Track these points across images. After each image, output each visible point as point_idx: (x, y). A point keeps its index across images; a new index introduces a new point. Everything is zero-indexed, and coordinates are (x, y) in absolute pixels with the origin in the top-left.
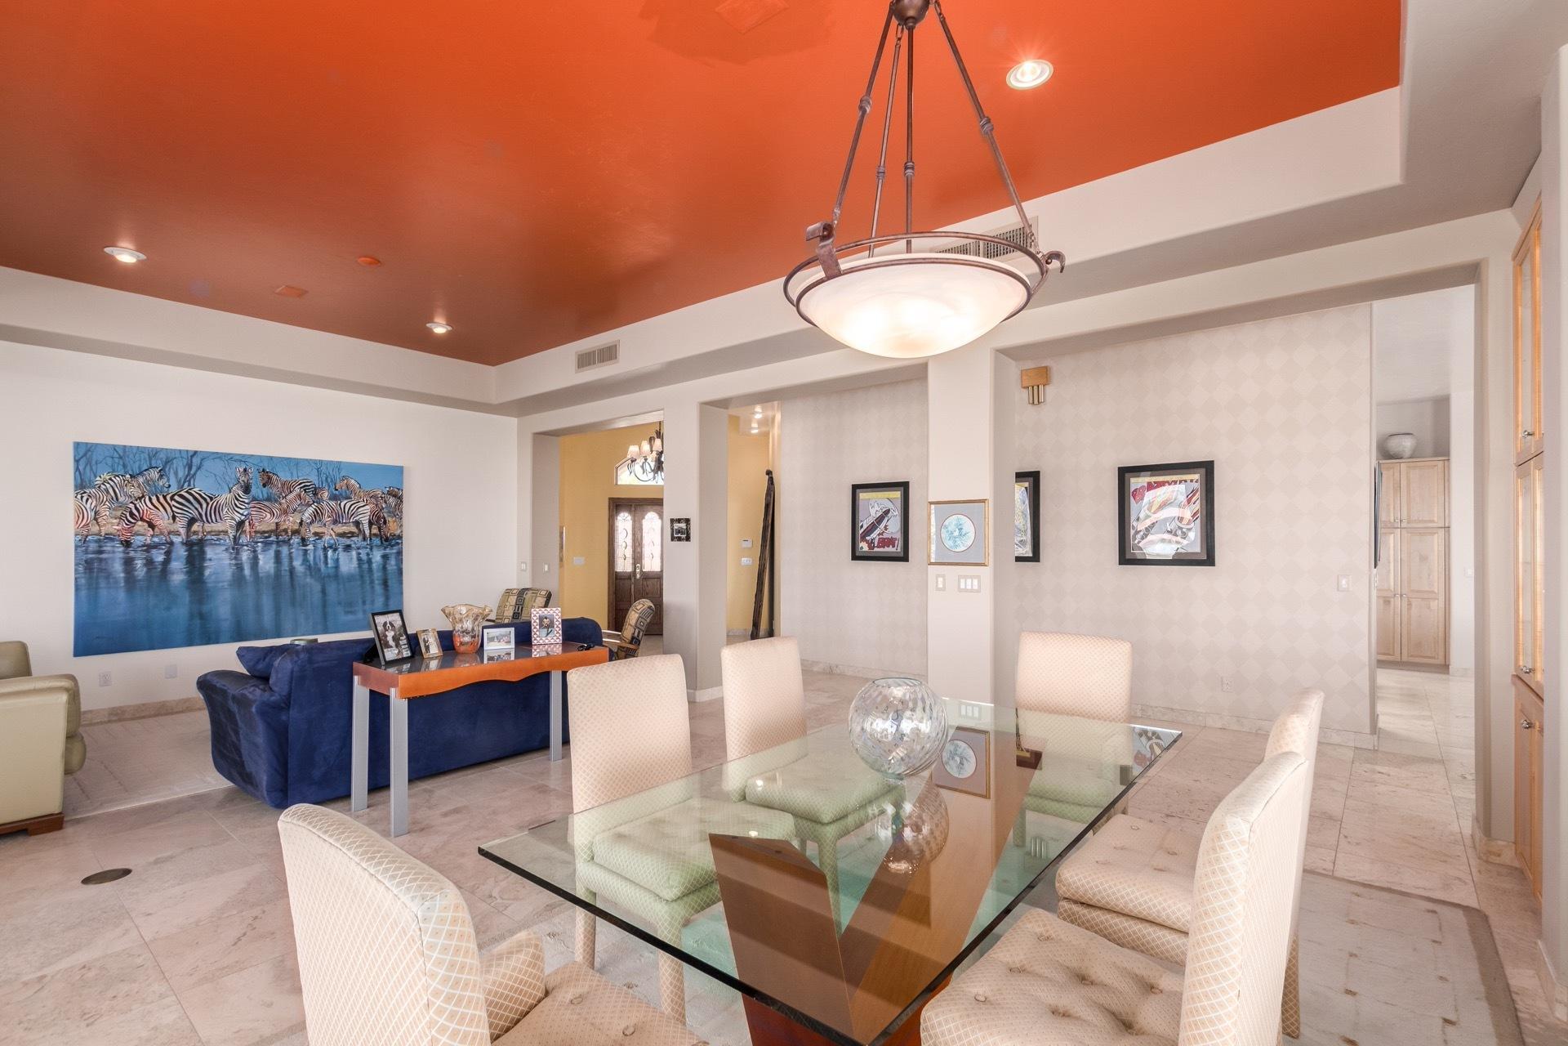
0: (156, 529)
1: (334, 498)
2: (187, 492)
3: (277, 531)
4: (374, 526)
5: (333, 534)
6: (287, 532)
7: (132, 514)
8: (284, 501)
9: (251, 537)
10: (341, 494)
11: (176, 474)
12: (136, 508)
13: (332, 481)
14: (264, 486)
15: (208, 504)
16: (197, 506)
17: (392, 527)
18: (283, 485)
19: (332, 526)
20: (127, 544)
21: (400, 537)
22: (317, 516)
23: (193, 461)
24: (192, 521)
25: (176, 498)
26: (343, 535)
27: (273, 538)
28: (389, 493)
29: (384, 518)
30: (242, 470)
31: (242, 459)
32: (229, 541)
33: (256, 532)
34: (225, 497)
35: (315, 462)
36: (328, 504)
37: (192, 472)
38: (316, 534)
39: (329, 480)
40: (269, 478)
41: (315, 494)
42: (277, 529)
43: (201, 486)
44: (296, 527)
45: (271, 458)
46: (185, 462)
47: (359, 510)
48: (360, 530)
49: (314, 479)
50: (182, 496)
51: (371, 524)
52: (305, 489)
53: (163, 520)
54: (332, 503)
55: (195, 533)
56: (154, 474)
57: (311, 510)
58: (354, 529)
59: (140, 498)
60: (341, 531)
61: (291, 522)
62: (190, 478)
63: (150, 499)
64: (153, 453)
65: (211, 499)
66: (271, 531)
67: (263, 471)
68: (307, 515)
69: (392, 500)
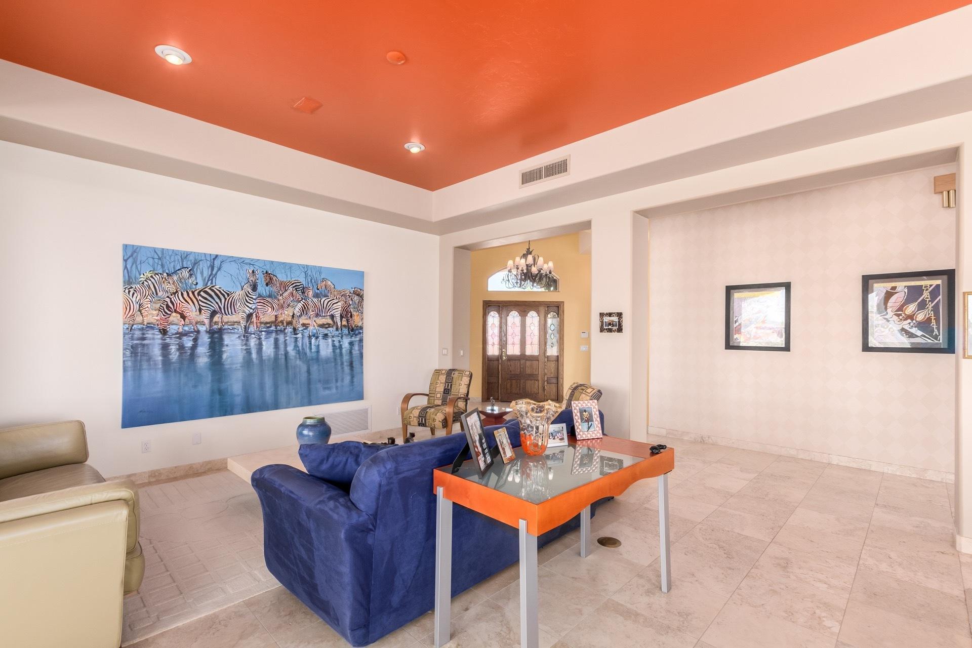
0: (187, 320)
1: (316, 296)
2: (210, 289)
3: (276, 322)
4: (344, 319)
5: (316, 325)
6: (283, 323)
7: (168, 306)
8: (281, 298)
9: (257, 327)
10: (321, 293)
11: (202, 273)
12: (171, 302)
13: (315, 282)
14: (267, 285)
15: (226, 299)
16: (218, 301)
17: (356, 321)
18: (281, 284)
19: (315, 319)
20: (164, 332)
21: (361, 328)
22: (304, 310)
23: (215, 263)
24: (214, 313)
25: (202, 293)
26: (322, 326)
27: (273, 328)
28: (355, 293)
29: (351, 312)
30: (251, 272)
31: (251, 262)
32: (241, 330)
33: (261, 323)
34: (238, 294)
35: (304, 266)
36: (312, 301)
37: (214, 272)
38: (304, 325)
39: (313, 281)
40: (271, 279)
41: (303, 293)
42: (276, 320)
43: (222, 283)
44: (290, 319)
45: (272, 262)
46: (209, 263)
47: (334, 306)
48: (334, 322)
49: (302, 280)
50: (206, 292)
51: (342, 317)
52: (296, 288)
53: (192, 312)
54: (315, 300)
55: (216, 323)
56: (185, 273)
57: (300, 305)
58: (330, 321)
59: (174, 294)
60: (321, 323)
61: (286, 315)
62: (212, 277)
63: (182, 294)
64: (185, 256)
65: (228, 295)
66: (272, 322)
67: (267, 272)
68: (297, 309)
69: (356, 298)
